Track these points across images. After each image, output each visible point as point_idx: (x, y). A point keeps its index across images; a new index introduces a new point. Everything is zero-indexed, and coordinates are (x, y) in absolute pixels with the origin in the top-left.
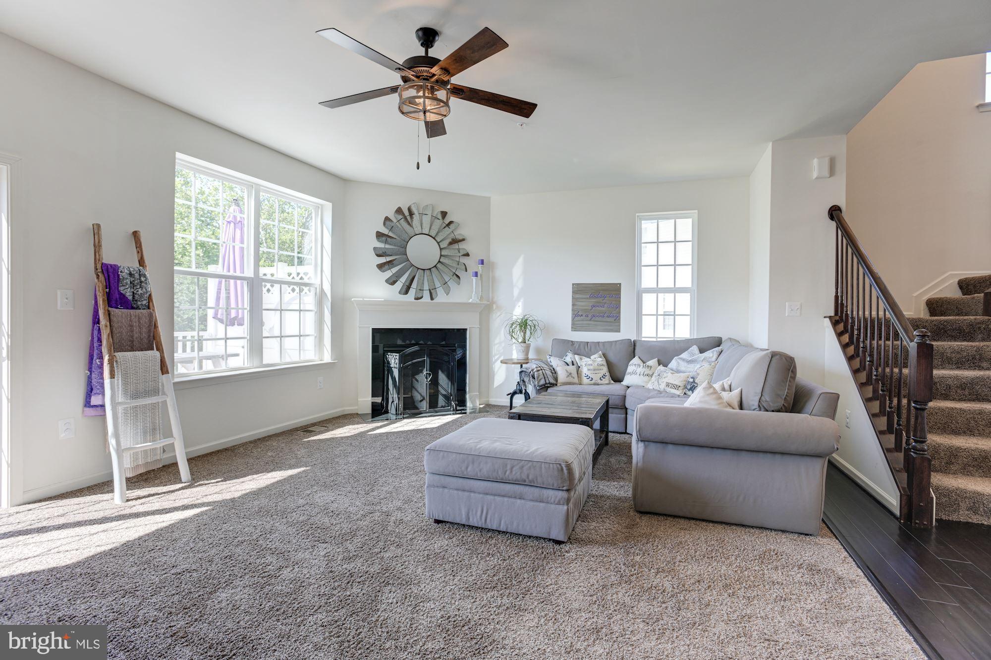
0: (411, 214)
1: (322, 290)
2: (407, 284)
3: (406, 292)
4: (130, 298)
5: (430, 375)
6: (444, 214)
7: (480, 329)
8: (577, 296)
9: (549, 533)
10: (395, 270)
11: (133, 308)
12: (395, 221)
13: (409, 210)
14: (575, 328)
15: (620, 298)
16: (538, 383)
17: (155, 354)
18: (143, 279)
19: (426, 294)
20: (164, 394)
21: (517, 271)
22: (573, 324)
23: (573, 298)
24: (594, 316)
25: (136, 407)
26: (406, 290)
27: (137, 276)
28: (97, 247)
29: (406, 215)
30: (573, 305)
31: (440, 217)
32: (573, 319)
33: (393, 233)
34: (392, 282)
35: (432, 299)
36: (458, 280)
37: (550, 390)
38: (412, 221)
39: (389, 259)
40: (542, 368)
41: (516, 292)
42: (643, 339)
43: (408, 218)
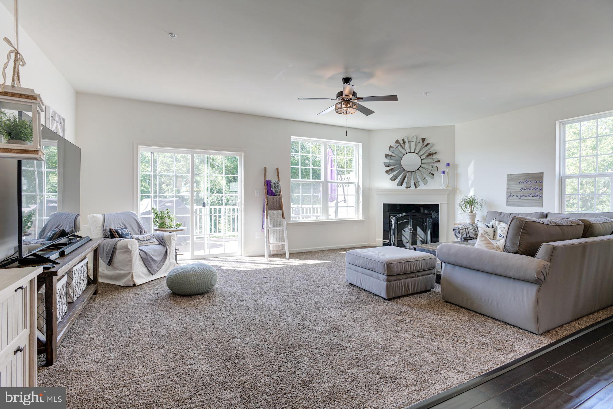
0: (404, 142)
1: (359, 185)
2: (402, 180)
3: (401, 185)
4: (274, 192)
5: (412, 229)
6: (424, 140)
7: (448, 204)
8: (510, 183)
9: (381, 294)
10: (395, 173)
11: (275, 195)
12: (395, 147)
13: (403, 140)
14: (508, 204)
15: (543, 183)
16: (462, 236)
17: (281, 211)
18: (278, 185)
19: (413, 185)
20: (283, 226)
21: (471, 169)
22: (507, 202)
23: (507, 184)
24: (522, 196)
25: (274, 230)
26: (401, 183)
27: (276, 184)
28: (265, 175)
29: (401, 143)
30: (508, 189)
31: (421, 141)
32: (508, 198)
33: (394, 154)
34: (393, 179)
35: (416, 187)
36: (433, 176)
37: (469, 241)
38: (405, 146)
39: (392, 167)
40: (466, 228)
41: (470, 182)
42: (566, 213)
43: (403, 145)
